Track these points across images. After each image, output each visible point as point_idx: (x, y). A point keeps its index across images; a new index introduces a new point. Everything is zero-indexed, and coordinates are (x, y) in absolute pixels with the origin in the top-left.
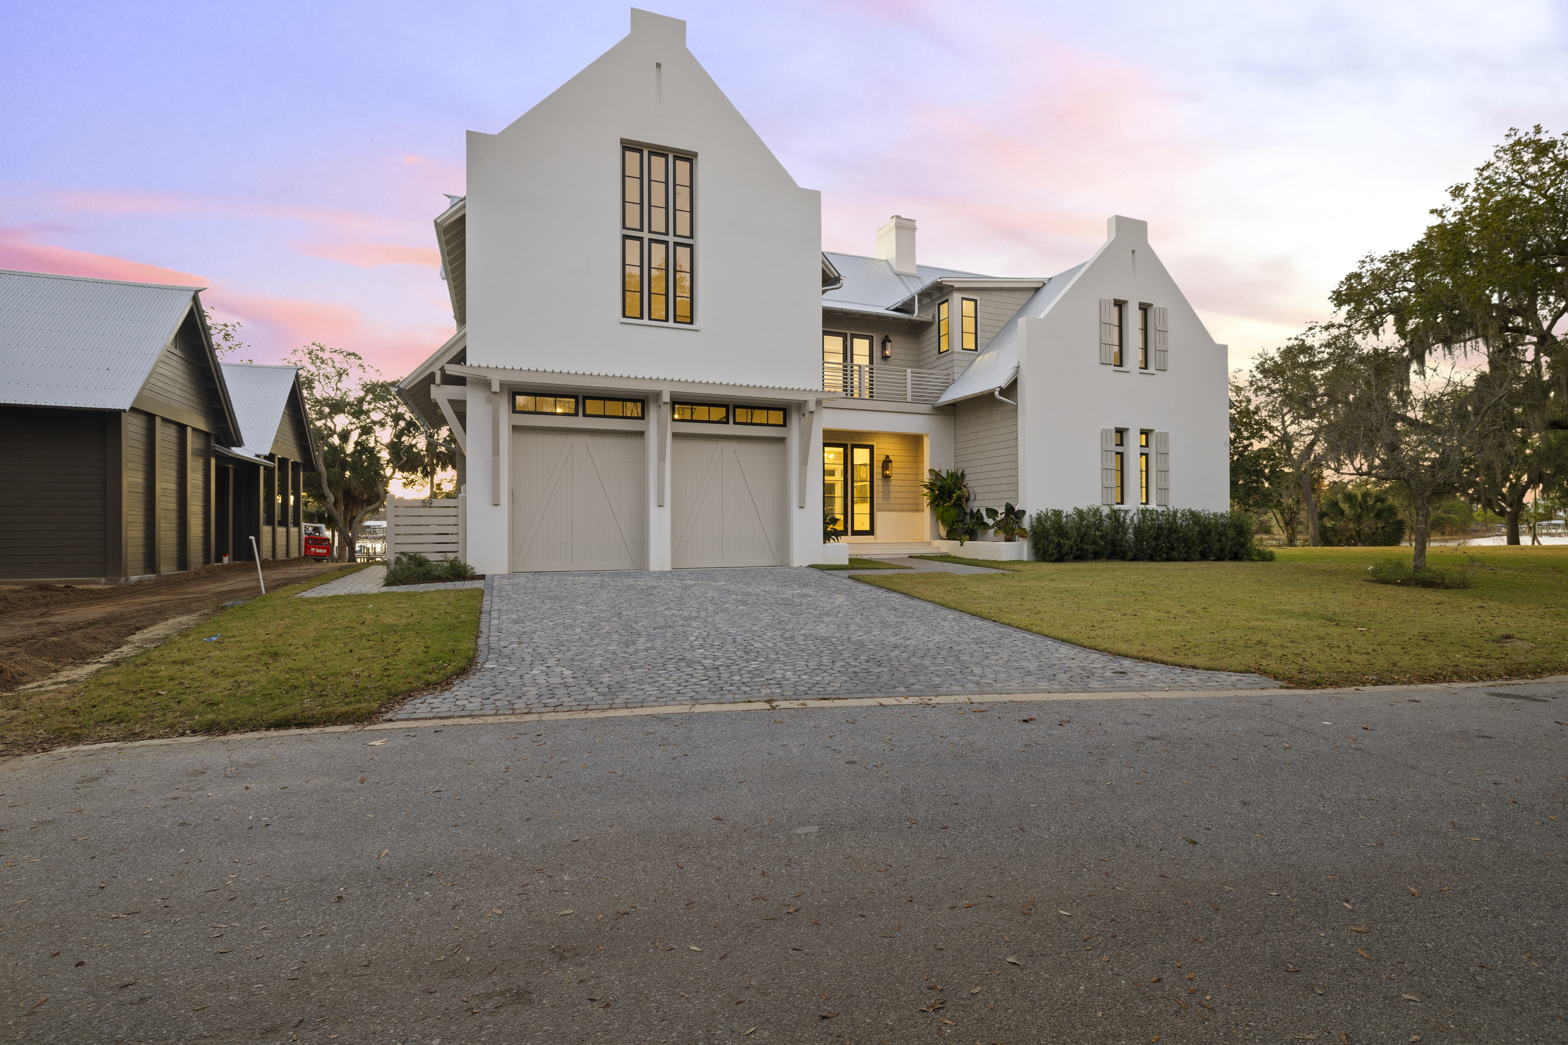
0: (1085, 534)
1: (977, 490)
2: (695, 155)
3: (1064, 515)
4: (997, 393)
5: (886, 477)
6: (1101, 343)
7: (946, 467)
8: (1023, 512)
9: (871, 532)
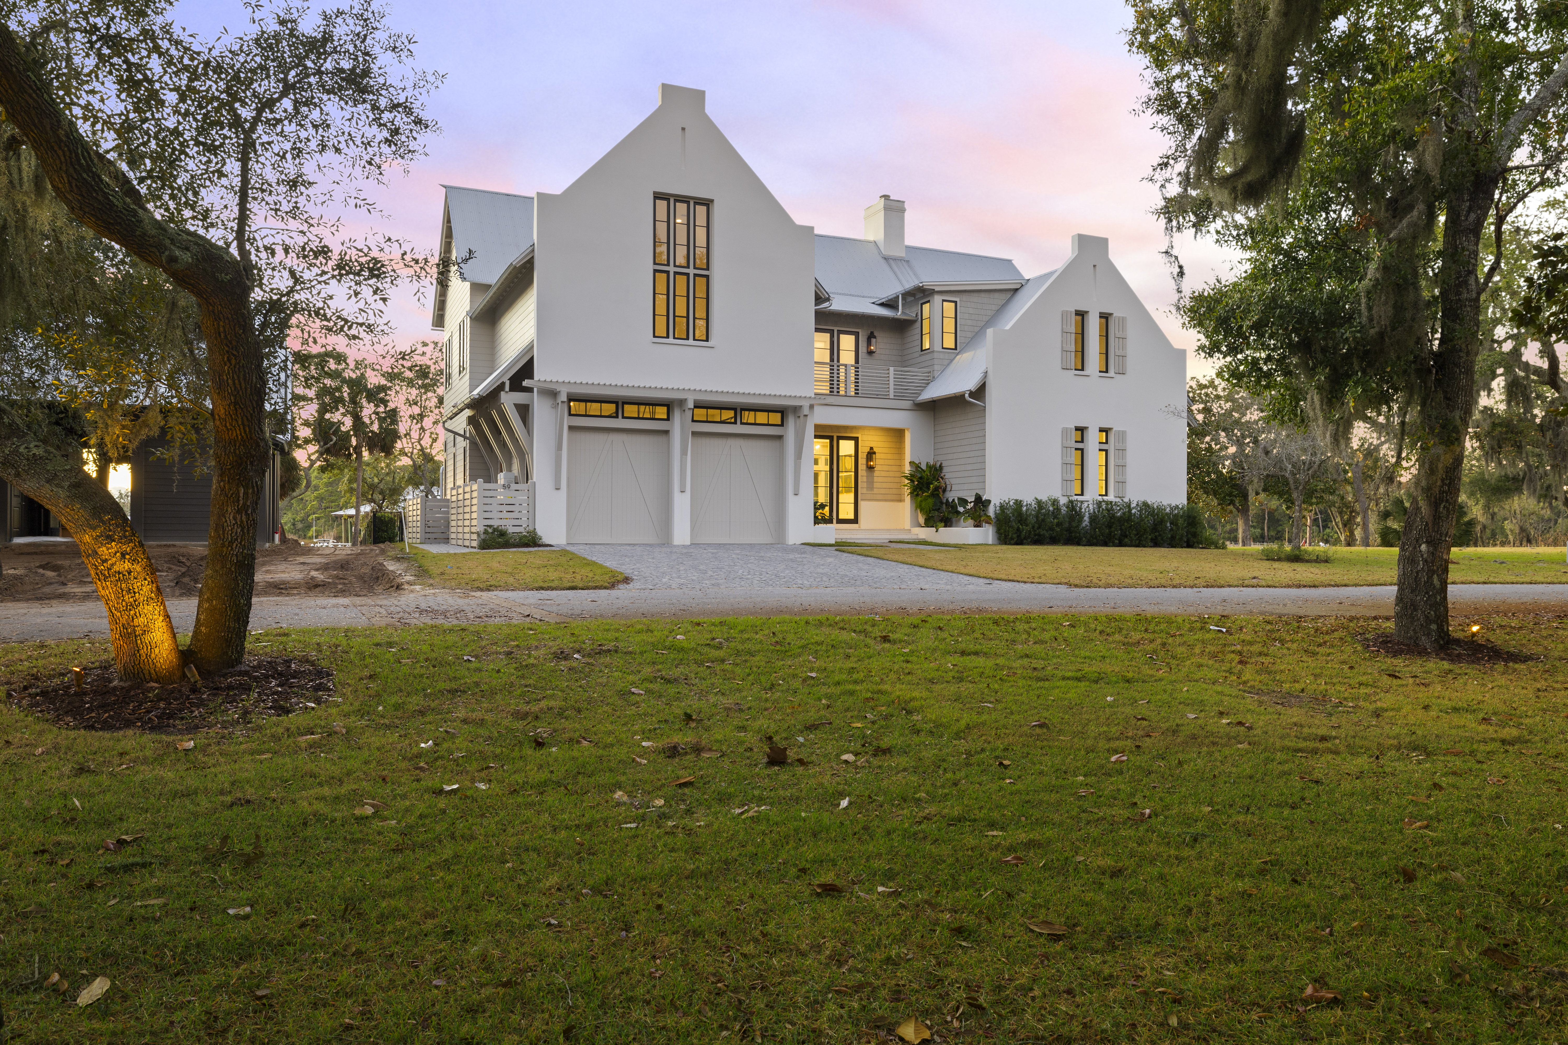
0: (1043, 520)
1: (953, 481)
2: (712, 201)
3: (1024, 504)
4: (967, 395)
5: (870, 468)
6: (1063, 351)
7: (926, 459)
8: (989, 502)
9: (855, 521)
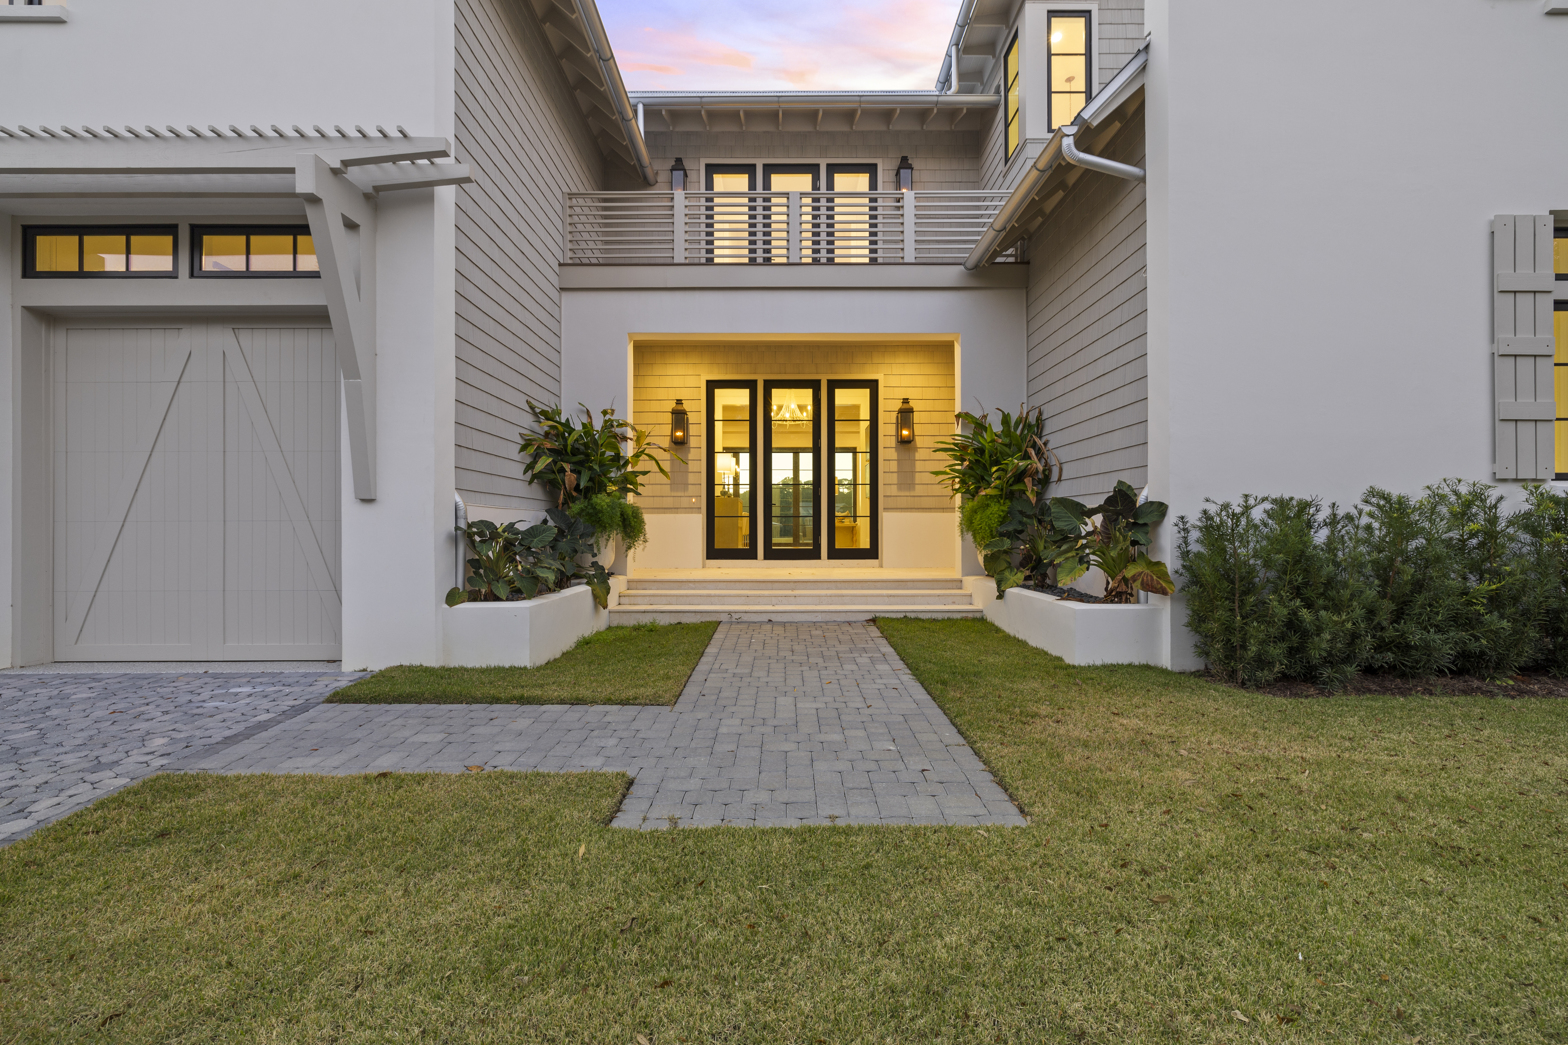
1: (1063, 455)
3: (1321, 517)
4: (1068, 144)
5: (905, 443)
8: (1160, 509)
9: (872, 553)
